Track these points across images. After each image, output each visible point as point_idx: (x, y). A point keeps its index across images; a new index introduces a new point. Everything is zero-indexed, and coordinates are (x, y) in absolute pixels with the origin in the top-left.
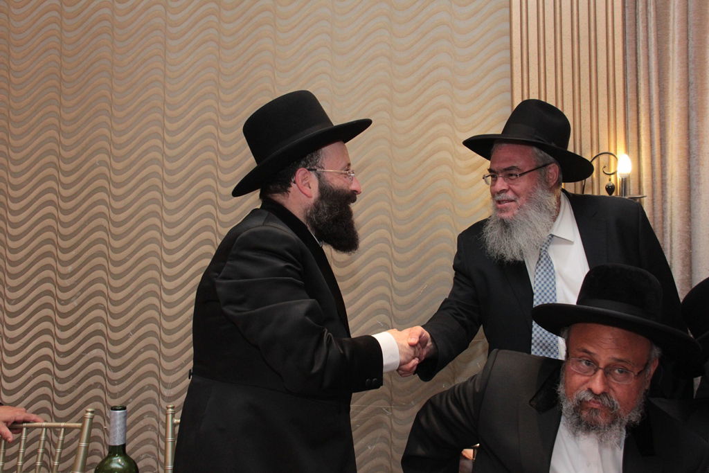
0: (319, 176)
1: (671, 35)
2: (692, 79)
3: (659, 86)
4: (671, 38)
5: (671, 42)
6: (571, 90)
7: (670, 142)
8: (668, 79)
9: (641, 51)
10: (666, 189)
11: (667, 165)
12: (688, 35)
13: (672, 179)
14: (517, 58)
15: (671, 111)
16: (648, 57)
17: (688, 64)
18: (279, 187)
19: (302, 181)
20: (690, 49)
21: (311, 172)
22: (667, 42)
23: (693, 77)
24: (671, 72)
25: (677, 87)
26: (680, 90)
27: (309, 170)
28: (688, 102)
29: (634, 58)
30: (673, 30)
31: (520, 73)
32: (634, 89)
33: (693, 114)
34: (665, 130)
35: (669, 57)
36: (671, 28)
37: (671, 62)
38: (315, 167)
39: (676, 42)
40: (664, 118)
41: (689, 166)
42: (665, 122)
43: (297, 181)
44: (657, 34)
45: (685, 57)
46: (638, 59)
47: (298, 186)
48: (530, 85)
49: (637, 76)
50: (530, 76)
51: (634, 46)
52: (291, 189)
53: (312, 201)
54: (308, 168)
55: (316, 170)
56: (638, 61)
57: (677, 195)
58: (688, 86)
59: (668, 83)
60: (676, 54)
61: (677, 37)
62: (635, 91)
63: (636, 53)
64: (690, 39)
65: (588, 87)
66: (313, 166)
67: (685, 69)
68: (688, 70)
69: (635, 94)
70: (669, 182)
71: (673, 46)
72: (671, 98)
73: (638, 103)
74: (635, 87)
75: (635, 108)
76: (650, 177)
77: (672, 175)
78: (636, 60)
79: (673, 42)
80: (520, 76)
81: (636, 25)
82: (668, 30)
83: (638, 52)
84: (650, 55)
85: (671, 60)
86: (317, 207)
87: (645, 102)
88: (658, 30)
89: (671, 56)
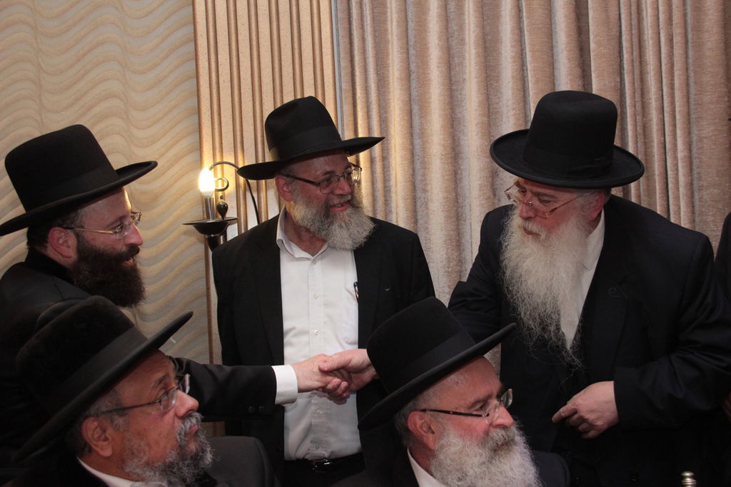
0: (78, 236)
1: (389, 14)
2: (413, 67)
3: (377, 74)
4: (389, 19)
5: (389, 23)
7: (393, 142)
8: (388, 66)
9: (355, 32)
10: (390, 197)
11: (390, 169)
12: (406, 16)
13: (396, 186)
14: (202, 37)
15: (392, 105)
16: (363, 40)
17: (408, 49)
20: (410, 31)
21: (69, 231)
22: (385, 22)
23: (415, 65)
24: (390, 57)
25: (398, 76)
26: (401, 79)
28: (410, 94)
29: (347, 40)
30: (391, 8)
31: (207, 56)
32: (349, 78)
33: (416, 109)
34: (386, 126)
37: (390, 46)
38: (73, 226)
39: (395, 23)
40: (386, 112)
41: (414, 171)
42: (386, 118)
44: (373, 13)
45: (405, 41)
46: (353, 41)
48: (220, 70)
49: (351, 62)
50: (219, 60)
51: (346, 25)
53: (72, 261)
54: (64, 226)
56: (353, 44)
57: (402, 205)
58: (409, 76)
59: (388, 70)
60: (395, 38)
61: (395, 17)
62: (350, 81)
63: (350, 34)
64: (409, 20)
65: (291, 75)
66: (70, 224)
67: (405, 55)
68: (408, 57)
69: (350, 84)
70: (393, 189)
71: (391, 27)
72: (391, 89)
73: (354, 93)
74: (349, 75)
75: (350, 100)
77: (396, 182)
78: (351, 43)
79: (392, 22)
80: (207, 59)
81: (348, 0)
82: (387, 8)
83: (352, 32)
84: (366, 37)
85: (390, 43)
87: (361, 93)
88: (373, 8)
89: (390, 40)
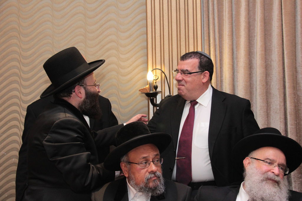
0: (85, 88)
1: (224, 8)
2: (234, 30)
3: (219, 33)
4: (224, 10)
5: (224, 12)
6: (176, 35)
7: (224, 61)
8: (223, 30)
9: (211, 16)
10: (223, 84)
11: (223, 72)
12: (232, 9)
13: (225, 79)
14: (149, 18)
15: (225, 46)
17: (232, 23)
18: (66, 94)
19: (78, 91)
20: (233, 15)
21: (81, 87)
22: (222, 12)
24: (224, 26)
25: (228, 34)
26: (229, 36)
27: (80, 86)
28: (233, 42)
29: (207, 19)
30: (226, 6)
31: (151, 26)
32: (207, 35)
33: (235, 47)
34: (222, 55)
35: (224, 19)
36: (224, 5)
37: (224, 22)
38: (83, 84)
39: (227, 12)
40: (222, 49)
41: (233, 73)
42: (222, 51)
43: (75, 91)
44: (218, 8)
45: (231, 20)
46: (210, 20)
47: (76, 93)
48: (156, 32)
49: (209, 28)
50: (156, 28)
51: (207, 13)
52: (72, 95)
53: (82, 99)
54: (80, 85)
55: (83, 85)
56: (209, 21)
57: (227, 87)
58: (232, 34)
59: (223, 32)
60: (227, 19)
61: (227, 10)
62: (208, 36)
63: (208, 17)
64: (233, 11)
65: (184, 34)
66: (82, 84)
67: (231, 26)
68: (232, 27)
70: (224, 80)
71: (225, 14)
72: (225, 40)
73: (209, 41)
74: (208, 33)
75: (208, 44)
76: (215, 78)
78: (209, 20)
79: (226, 12)
80: (151, 27)
81: (208, 3)
82: (223, 6)
83: (209, 16)
84: (215, 18)
85: (225, 21)
86: (84, 102)
87: (212, 41)
88: (218, 6)
89: (225, 19)
